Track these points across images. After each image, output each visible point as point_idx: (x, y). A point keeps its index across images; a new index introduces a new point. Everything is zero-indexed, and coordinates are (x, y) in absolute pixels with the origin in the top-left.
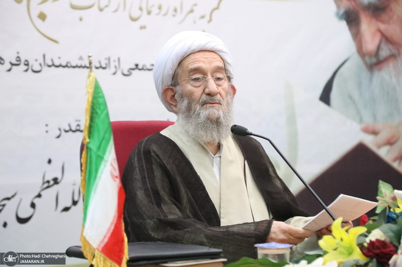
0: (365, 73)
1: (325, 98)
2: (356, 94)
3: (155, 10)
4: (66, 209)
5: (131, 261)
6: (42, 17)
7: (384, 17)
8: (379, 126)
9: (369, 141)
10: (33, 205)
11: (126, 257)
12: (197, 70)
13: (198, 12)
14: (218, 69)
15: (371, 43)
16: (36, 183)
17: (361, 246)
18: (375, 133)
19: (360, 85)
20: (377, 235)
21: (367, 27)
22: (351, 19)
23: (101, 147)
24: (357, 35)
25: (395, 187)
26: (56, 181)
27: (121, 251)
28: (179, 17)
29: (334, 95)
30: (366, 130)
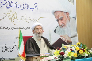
0: (60, 28)
1: (55, 32)
2: (59, 31)
3: (30, 20)
4: (18, 49)
5: (26, 57)
6: (13, 21)
7: (62, 20)
8: (62, 35)
9: (61, 38)
10: (13, 49)
11: (25, 56)
12: (37, 28)
13: (36, 20)
14: (41, 28)
15: (61, 24)
16: (13, 46)
17: (60, 53)
18: (62, 37)
19: (59, 30)
20: (62, 51)
21: (60, 22)
22: (58, 21)
23: (21, 40)
24: (59, 23)
25: (64, 44)
26: (16, 45)
27: (25, 55)
28: (33, 21)
29: (56, 31)
30: (61, 36)
